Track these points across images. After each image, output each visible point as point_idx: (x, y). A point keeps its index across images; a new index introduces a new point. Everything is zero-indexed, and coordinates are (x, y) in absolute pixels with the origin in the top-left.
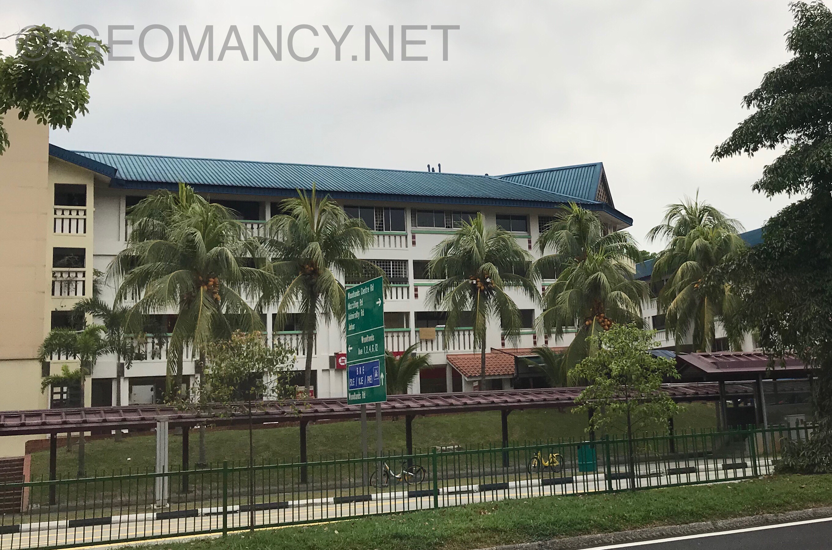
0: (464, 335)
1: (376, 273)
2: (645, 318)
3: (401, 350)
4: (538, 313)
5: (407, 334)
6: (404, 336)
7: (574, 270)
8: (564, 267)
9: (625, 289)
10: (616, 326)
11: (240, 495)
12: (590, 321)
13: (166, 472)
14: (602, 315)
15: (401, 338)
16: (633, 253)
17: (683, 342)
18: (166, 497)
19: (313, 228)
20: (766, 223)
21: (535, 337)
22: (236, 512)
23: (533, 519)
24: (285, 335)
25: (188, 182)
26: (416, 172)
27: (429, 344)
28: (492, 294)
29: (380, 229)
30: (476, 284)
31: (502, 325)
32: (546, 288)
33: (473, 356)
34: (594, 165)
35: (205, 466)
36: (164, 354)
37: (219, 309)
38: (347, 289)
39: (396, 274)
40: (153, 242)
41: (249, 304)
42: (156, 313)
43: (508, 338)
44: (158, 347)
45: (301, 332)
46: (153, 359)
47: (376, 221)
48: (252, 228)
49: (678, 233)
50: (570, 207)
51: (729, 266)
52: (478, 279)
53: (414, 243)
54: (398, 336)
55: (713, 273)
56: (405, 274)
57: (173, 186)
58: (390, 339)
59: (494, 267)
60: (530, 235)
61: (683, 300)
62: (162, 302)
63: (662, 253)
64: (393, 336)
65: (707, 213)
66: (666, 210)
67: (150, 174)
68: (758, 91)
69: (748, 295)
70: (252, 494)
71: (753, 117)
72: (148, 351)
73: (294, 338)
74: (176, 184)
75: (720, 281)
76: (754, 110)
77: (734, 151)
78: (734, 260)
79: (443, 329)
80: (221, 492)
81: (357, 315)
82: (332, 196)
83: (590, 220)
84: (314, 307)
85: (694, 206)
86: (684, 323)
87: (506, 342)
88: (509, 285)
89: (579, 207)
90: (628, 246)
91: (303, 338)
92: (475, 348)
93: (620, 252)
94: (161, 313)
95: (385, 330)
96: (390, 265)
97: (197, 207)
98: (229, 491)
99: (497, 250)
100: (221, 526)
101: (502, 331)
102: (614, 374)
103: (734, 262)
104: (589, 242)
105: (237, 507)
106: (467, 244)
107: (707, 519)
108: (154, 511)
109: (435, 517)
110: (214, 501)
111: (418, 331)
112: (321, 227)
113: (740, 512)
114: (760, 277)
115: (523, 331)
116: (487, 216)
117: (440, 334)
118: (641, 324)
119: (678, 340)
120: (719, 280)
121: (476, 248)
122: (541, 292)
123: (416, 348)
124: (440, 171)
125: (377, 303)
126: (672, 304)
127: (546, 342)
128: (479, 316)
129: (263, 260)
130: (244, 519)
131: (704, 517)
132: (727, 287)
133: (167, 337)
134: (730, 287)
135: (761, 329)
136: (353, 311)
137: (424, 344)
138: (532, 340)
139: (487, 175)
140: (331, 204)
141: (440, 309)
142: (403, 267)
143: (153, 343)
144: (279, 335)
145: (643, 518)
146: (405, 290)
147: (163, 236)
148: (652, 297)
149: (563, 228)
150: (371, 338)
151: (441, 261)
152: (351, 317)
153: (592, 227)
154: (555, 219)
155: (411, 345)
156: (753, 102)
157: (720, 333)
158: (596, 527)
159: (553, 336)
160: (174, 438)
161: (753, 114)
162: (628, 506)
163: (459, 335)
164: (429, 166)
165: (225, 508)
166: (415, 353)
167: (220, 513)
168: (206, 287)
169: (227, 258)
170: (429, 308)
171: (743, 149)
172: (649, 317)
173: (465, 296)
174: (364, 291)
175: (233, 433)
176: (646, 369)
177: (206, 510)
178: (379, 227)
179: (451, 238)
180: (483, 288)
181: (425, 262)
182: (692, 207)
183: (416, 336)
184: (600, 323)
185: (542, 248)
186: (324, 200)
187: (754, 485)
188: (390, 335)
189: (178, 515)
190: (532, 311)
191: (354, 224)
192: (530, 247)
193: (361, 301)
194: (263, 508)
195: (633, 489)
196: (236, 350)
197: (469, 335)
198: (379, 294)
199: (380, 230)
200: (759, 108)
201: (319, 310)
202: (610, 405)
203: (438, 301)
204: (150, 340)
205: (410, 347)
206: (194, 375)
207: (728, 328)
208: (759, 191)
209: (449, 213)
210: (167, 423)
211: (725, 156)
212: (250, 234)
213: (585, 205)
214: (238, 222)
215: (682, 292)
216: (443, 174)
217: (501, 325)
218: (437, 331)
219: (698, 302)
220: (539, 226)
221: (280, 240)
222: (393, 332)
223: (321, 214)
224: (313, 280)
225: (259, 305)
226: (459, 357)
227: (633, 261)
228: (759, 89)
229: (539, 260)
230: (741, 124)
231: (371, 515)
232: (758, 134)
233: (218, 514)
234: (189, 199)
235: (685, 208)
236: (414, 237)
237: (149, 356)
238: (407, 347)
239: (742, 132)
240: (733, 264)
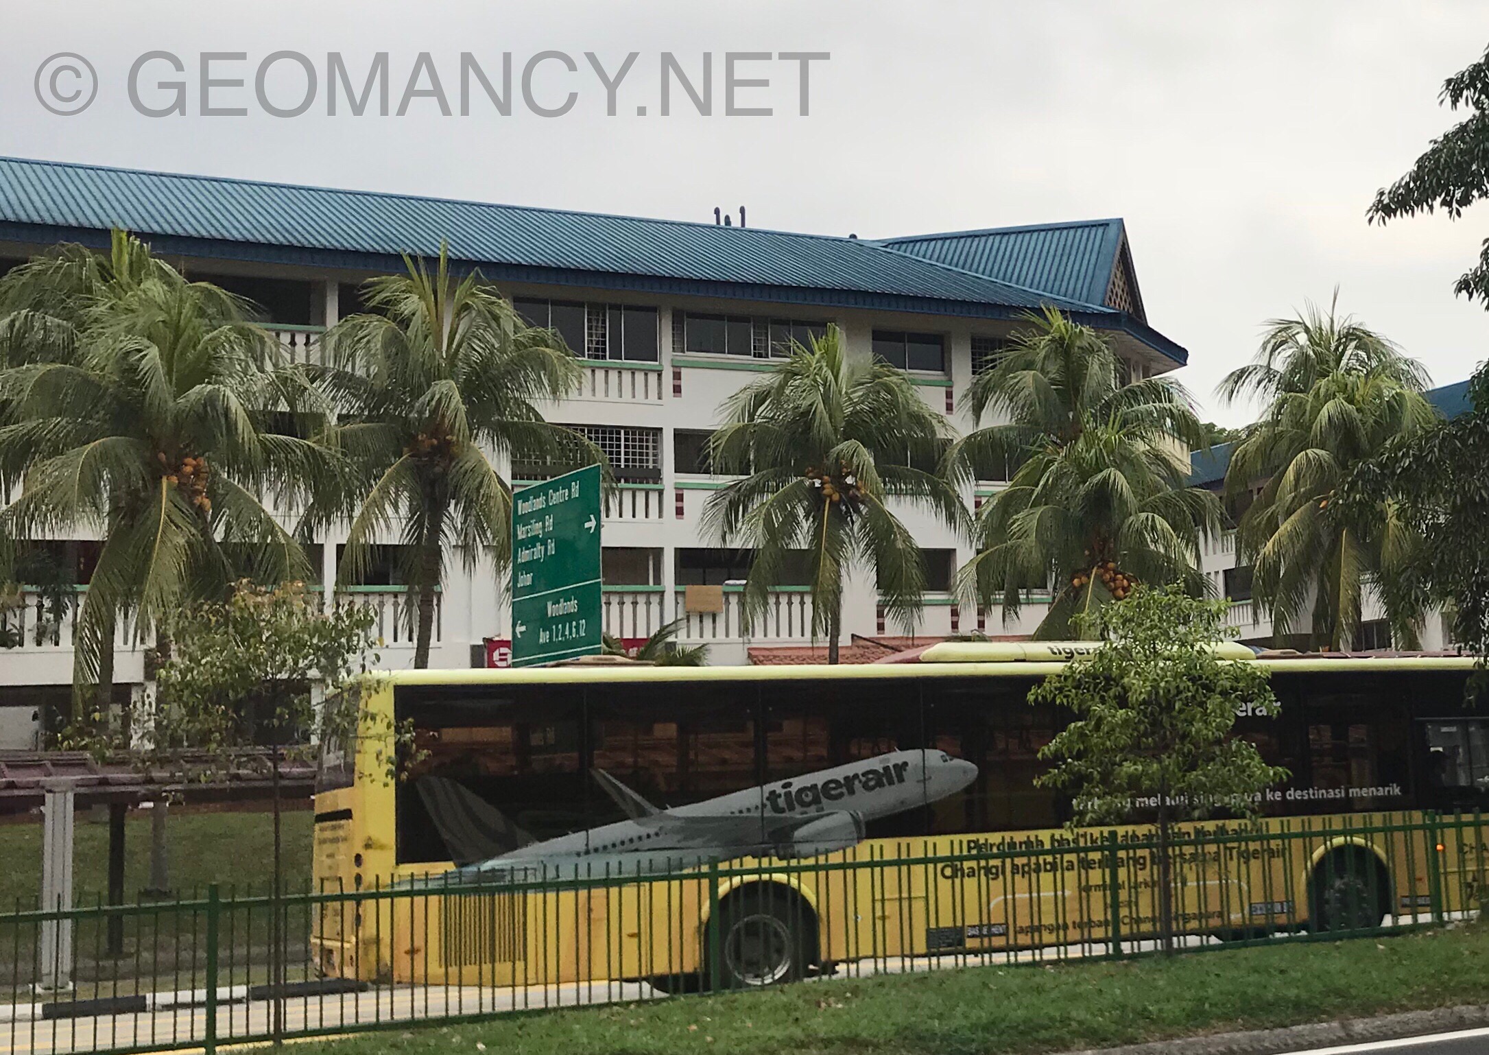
0: (790, 603)
1: (588, 458)
2: (1209, 574)
3: (642, 634)
4: (965, 556)
5: (655, 600)
6: (648, 603)
7: (1052, 461)
8: (1027, 455)
9: (1166, 508)
10: (1140, 591)
11: (248, 962)
12: (1084, 579)
13: (67, 907)
14: (1111, 565)
15: (642, 608)
16: (1187, 428)
17: (1290, 628)
18: (67, 966)
19: (439, 348)
20: (1481, 368)
21: (955, 613)
22: (239, 1001)
23: (940, 1017)
24: (366, 594)
25: (135, 228)
26: (689, 225)
27: (708, 622)
28: (858, 511)
29: (598, 354)
30: (822, 488)
31: (879, 584)
32: (984, 501)
33: (810, 653)
34: (1104, 224)
35: (165, 895)
36: (66, 633)
37: (206, 532)
38: (517, 490)
39: (634, 461)
40: (41, 368)
41: (278, 521)
42: (49, 537)
43: (891, 615)
44: (51, 616)
45: (404, 588)
46: (39, 644)
47: (590, 335)
48: (293, 343)
49: (1288, 386)
50: (1046, 318)
51: (1397, 460)
52: (826, 478)
53: (677, 390)
54: (635, 603)
55: (1361, 474)
56: (655, 461)
57: (98, 237)
58: (615, 608)
59: (865, 450)
60: (950, 380)
61: (1294, 535)
62: (65, 512)
63: (1251, 430)
64: (622, 603)
65: (1353, 344)
66: (1263, 332)
67: (39, 204)
68: (1477, 68)
69: (1436, 526)
70: (277, 961)
71: (1463, 128)
72: (27, 627)
73: (389, 600)
74: (106, 233)
75: (1377, 493)
76: (1466, 112)
77: (1418, 203)
78: (1409, 447)
79: (741, 589)
80: (202, 954)
81: (538, 552)
82: (487, 275)
83: (1091, 350)
84: (436, 530)
85: (1326, 326)
86: (1294, 586)
87: (888, 622)
88: (898, 493)
89: (1066, 318)
90: (1175, 411)
91: (409, 603)
92: (814, 633)
93: (1157, 424)
94: (63, 536)
95: (604, 588)
96: (619, 439)
97: (154, 288)
98: (223, 954)
99: (873, 411)
100: (200, 1034)
101: (878, 598)
102: (1132, 698)
103: (1408, 452)
104: (1086, 400)
105: (240, 991)
106: (801, 396)
108: (35, 998)
109: (713, 1013)
110: (185, 976)
111: (683, 593)
112: (460, 346)
114: (1463, 486)
115: (927, 597)
116: (851, 332)
117: (734, 600)
118: (1196, 586)
119: (1278, 623)
120: (1374, 491)
121: (821, 406)
122: (972, 510)
123: (675, 631)
124: (743, 224)
125: (587, 525)
126: (1270, 544)
127: (981, 624)
128: (826, 562)
129: (319, 419)
130: (259, 1017)
132: (1391, 506)
133: (76, 595)
134: (1397, 506)
135: (1460, 599)
136: (531, 542)
137: (695, 622)
138: (948, 619)
139: (853, 236)
140: (484, 292)
141: (736, 543)
142: (651, 444)
143: (40, 607)
144: (352, 594)
145: (1188, 1016)
146: (654, 498)
147: (69, 354)
148: (1226, 527)
149: (1029, 366)
150: (572, 606)
151: (740, 432)
152: (525, 556)
153: (1094, 367)
154: (1010, 344)
155: (666, 623)
156: (1465, 93)
157: (1373, 609)
158: (1083, 1036)
159: (997, 611)
160: (87, 831)
161: (1464, 121)
162: (1155, 988)
163: (778, 603)
164: (717, 211)
165: (212, 993)
166: (674, 644)
167: (200, 1004)
168: (174, 479)
169: (227, 410)
170: (710, 541)
171: (1439, 200)
172: (1217, 573)
173: (795, 517)
174: (557, 497)
175: (235, 819)
176: (1204, 686)
177: (165, 997)
178: (597, 350)
179: (767, 380)
180: (836, 497)
181: (703, 435)
182: (1321, 329)
183: (677, 603)
184: (1105, 583)
185: (978, 409)
186: (467, 283)
187: (1434, 942)
188: (615, 600)
189: (93, 1009)
190: (949, 554)
191: (538, 341)
192: (949, 408)
193: (549, 521)
194: (304, 991)
195: (1169, 952)
197: (802, 603)
198: (590, 506)
199: (597, 357)
200: (1477, 108)
201: (449, 539)
202: (1120, 765)
203: (730, 526)
204: (32, 601)
205: (663, 628)
206: (141, 684)
207: (1389, 598)
208: (1471, 295)
209: (762, 323)
210: (70, 796)
211: (1398, 213)
212: (288, 357)
213: (1079, 316)
214: (255, 327)
215: (1292, 517)
216: (751, 231)
217: (877, 582)
218: (726, 594)
219: (1326, 542)
220: (973, 360)
221: (360, 372)
222: (621, 594)
223: (458, 315)
224: (438, 469)
225: (307, 526)
226: (775, 653)
227: (1185, 446)
228: (1480, 64)
229: (970, 437)
230: (1436, 142)
231: (563, 1008)
232: (1474, 167)
233: (193, 1005)
234: (137, 269)
235: (1307, 330)
236: (677, 376)
237: (29, 637)
238: (655, 629)
239: (1438, 160)
240: (1405, 455)
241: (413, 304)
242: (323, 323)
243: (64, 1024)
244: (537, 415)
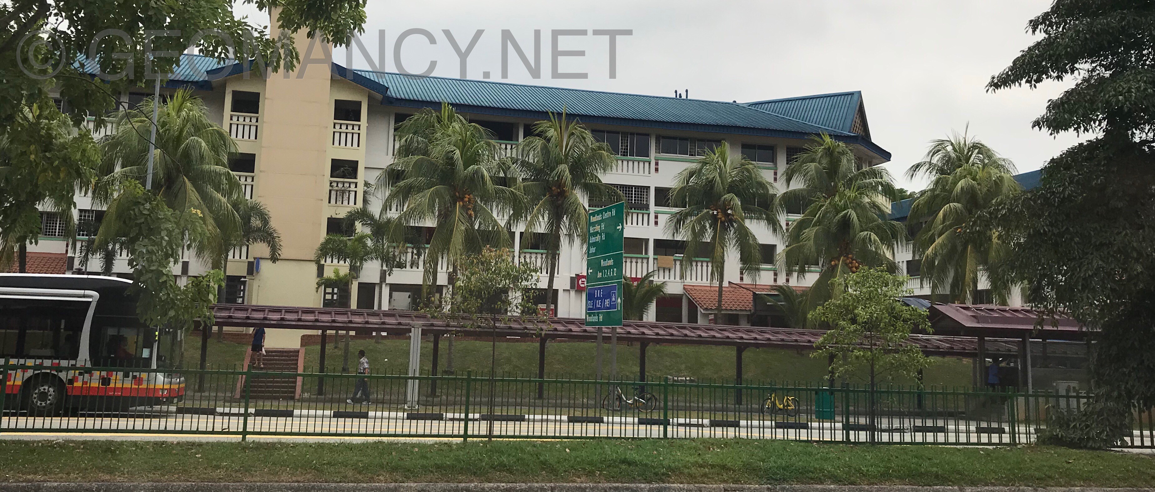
0: (702, 266)
1: (619, 199)
2: (899, 262)
3: (639, 276)
4: (781, 248)
5: (645, 261)
6: (642, 263)
7: (822, 206)
8: (812, 202)
9: (878, 230)
10: (864, 269)
11: (480, 404)
12: (837, 262)
13: (417, 375)
14: (850, 256)
15: (639, 265)
16: (889, 191)
17: (940, 291)
18: (416, 399)
19: (562, 151)
20: (1046, 164)
21: (776, 274)
22: (477, 420)
23: (763, 461)
24: (531, 253)
25: (450, 102)
26: (663, 98)
27: (667, 273)
28: (733, 226)
29: (625, 154)
30: (717, 215)
31: (742, 259)
32: (790, 223)
33: (709, 288)
34: (852, 94)
35: (452, 373)
36: (421, 264)
37: (472, 225)
38: (590, 212)
39: (638, 200)
40: (416, 158)
41: (499, 222)
42: (416, 225)
43: (746, 273)
44: (416, 257)
45: (545, 251)
46: (412, 268)
47: (622, 146)
48: (506, 148)
49: (941, 171)
50: (822, 138)
51: (998, 210)
52: (719, 210)
53: (657, 170)
54: (637, 262)
55: (979, 217)
56: (646, 201)
57: (436, 105)
58: (628, 264)
59: (736, 198)
60: (776, 167)
61: (943, 246)
62: (422, 215)
63: (923, 193)
64: (631, 262)
65: (977, 151)
66: (929, 146)
67: (417, 93)
68: (1047, 14)
69: (1019, 244)
70: (491, 405)
71: (1039, 44)
72: (408, 261)
73: (539, 256)
74: (440, 103)
75: (988, 225)
76: (1040, 36)
77: (1013, 82)
78: (1005, 204)
79: (681, 258)
80: (464, 399)
81: (598, 238)
82: (581, 120)
83: (843, 153)
84: (558, 227)
85: (962, 142)
86: (943, 270)
87: (745, 277)
88: (751, 218)
89: (831, 138)
90: (884, 183)
91: (547, 257)
92: (712, 280)
93: (874, 188)
94: (421, 225)
95: (624, 255)
96: (632, 191)
97: (457, 126)
98: (471, 399)
99: (741, 181)
100: (462, 432)
101: (741, 266)
102: (860, 320)
103: (1004, 206)
104: (840, 175)
105: (477, 416)
106: (710, 173)
107: (954, 484)
108: (404, 410)
109: (663, 447)
110: (457, 407)
111: (657, 259)
112: (569, 150)
113: (993, 481)
114: (1035, 224)
115: (763, 266)
116: (732, 145)
117: (678, 263)
118: (892, 268)
119: (934, 288)
120: (986, 226)
121: (718, 178)
122: (784, 227)
123: (653, 276)
124: (687, 97)
125: (618, 228)
126: (930, 249)
127: (788, 280)
128: (718, 249)
129: (515, 180)
130: (483, 428)
131: (951, 481)
132: (995, 234)
133: (425, 248)
134: (997, 233)
135: (1030, 282)
136: (595, 234)
137: (661, 272)
138: (773, 277)
139: (735, 102)
140: (580, 127)
141: (679, 238)
142: (645, 194)
143: (413, 253)
144: (525, 253)
145: (881, 475)
146: (646, 217)
147: (426, 153)
148: (908, 240)
149: (813, 161)
150: (611, 262)
151: (682, 189)
152: (593, 240)
153: (844, 161)
154: (805, 151)
155: (650, 271)
156: (1040, 27)
157: (983, 284)
158: (830, 478)
159: (795, 275)
160: (425, 345)
161: (1039, 40)
162: (866, 459)
163: (697, 265)
164: (676, 92)
165: (467, 416)
166: (652, 281)
167: (462, 420)
168: (461, 203)
169: (483, 176)
170: (668, 237)
171: (1024, 80)
172: (903, 262)
173: (705, 227)
174: (607, 215)
175: (478, 343)
176: (894, 317)
177: (450, 415)
178: (624, 152)
179: (694, 166)
180: (723, 219)
181: (668, 190)
182: (959, 143)
183: (654, 263)
184: (847, 264)
185: (788, 181)
186: (573, 124)
187: (1011, 453)
188: (628, 260)
189: (424, 417)
190: (774, 247)
191: (600, 148)
192: (775, 179)
193: (603, 226)
194: (501, 419)
195: (873, 443)
196: (486, 264)
197: (707, 266)
198: (619, 219)
199: (624, 155)
200: (1047, 34)
201: (563, 231)
202: (852, 351)
203: (677, 230)
204: (410, 250)
205: (648, 274)
206: (446, 286)
207: (993, 278)
208: (1040, 128)
209: (693, 140)
210: (420, 330)
211: (1002, 87)
212: (504, 154)
213: (838, 137)
214: (493, 142)
215: (943, 236)
216: (690, 100)
217: (741, 258)
218: (675, 260)
219: (960, 248)
220: (787, 158)
221: (531, 161)
222: (631, 258)
223: (569, 137)
224: (560, 202)
225: (509, 223)
226: (695, 288)
227: (888, 200)
228: (1048, 12)
229: (785, 193)
230: (1023, 51)
231: (601, 437)
232: (1044, 63)
233: (460, 420)
234: (451, 118)
235: (952, 144)
236: (657, 164)
237: (408, 265)
238: (645, 274)
239: (1024, 61)
240: (1003, 208)
241: (552, 133)
242: (518, 140)
243: (414, 422)
244: (599, 180)
